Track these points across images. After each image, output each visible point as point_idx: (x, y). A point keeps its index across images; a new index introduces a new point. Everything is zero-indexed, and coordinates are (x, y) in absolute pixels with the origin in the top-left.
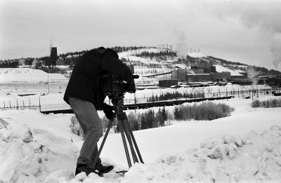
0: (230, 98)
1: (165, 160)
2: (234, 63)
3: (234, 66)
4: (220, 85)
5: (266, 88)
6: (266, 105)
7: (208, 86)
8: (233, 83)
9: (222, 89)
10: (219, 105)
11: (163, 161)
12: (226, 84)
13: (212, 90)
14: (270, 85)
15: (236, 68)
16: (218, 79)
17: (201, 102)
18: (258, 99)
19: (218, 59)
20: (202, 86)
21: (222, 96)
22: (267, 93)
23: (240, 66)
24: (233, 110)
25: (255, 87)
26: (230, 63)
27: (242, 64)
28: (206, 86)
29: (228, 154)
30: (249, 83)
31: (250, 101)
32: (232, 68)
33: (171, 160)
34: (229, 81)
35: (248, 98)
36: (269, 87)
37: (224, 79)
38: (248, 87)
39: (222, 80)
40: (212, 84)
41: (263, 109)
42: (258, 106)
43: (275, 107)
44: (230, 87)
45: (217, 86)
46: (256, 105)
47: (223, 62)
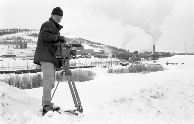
0: (93, 66)
1: (117, 100)
2: (96, 43)
3: (96, 45)
4: (87, 58)
5: (117, 61)
6: (117, 72)
7: (79, 58)
8: (95, 57)
9: (88, 60)
10: (86, 71)
12: (90, 58)
13: (81, 61)
14: (119, 59)
15: (97, 47)
16: (85, 54)
17: (74, 69)
18: (112, 68)
19: (86, 41)
20: (74, 58)
21: (88, 66)
22: (118, 64)
23: (100, 46)
24: (95, 75)
25: (109, 59)
26: (93, 43)
27: (101, 44)
28: (77, 58)
30: (106, 57)
31: (106, 69)
32: (94, 47)
33: (122, 100)
34: (92, 55)
35: (105, 67)
36: (118, 60)
37: (89, 54)
38: (105, 60)
39: (87, 55)
40: (81, 57)
41: (115, 74)
42: (112, 72)
43: (123, 73)
44: (93, 59)
45: (85, 59)
46: (111, 71)
47: (89, 42)
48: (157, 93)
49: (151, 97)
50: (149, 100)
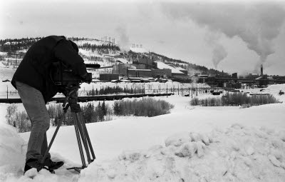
0: (170, 95)
1: (128, 157)
2: (175, 61)
3: (176, 63)
4: (161, 81)
5: (205, 87)
6: (205, 103)
7: (149, 82)
8: (174, 81)
9: (163, 85)
10: (159, 101)
11: (125, 159)
12: (167, 81)
13: (153, 86)
14: (209, 84)
15: (177, 66)
16: (159, 76)
17: (141, 98)
18: (197, 97)
20: (142, 81)
21: (162, 93)
22: (206, 92)
23: (180, 64)
24: (172, 107)
25: (195, 85)
26: (171, 60)
27: (183, 62)
28: (147, 82)
29: (196, 152)
30: (189, 81)
31: (189, 99)
32: (173, 65)
33: (134, 157)
34: (170, 78)
35: (188, 95)
36: (208, 86)
37: (165, 76)
38: (188, 85)
39: (162, 77)
40: (153, 81)
41: (202, 107)
42: (197, 104)
43: (214, 106)
44: (170, 84)
45: (158, 83)
46: (195, 103)
47: (165, 59)
48: (186, 148)
49: (177, 154)
50: (172, 159)
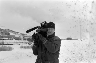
0: (13, 44)
2: (16, 32)
3: (17, 33)
4: (11, 40)
6: (25, 47)
7: (6, 40)
8: (15, 39)
10: (8, 47)
12: (13, 39)
14: (28, 41)
15: (17, 34)
17: (2, 46)
19: (11, 30)
20: (3, 40)
21: (10, 44)
22: (27, 43)
23: (18, 33)
24: (13, 49)
25: (23, 41)
26: (15, 32)
27: (19, 33)
28: (5, 40)
30: (20, 40)
32: (15, 34)
35: (20, 45)
37: (12, 38)
39: (11, 38)
40: (8, 39)
41: (24, 49)
42: (22, 48)
43: (28, 48)
44: (14, 41)
46: (22, 47)
47: (13, 31)
